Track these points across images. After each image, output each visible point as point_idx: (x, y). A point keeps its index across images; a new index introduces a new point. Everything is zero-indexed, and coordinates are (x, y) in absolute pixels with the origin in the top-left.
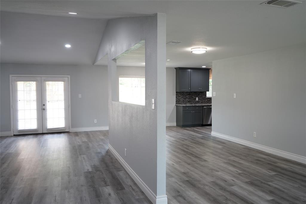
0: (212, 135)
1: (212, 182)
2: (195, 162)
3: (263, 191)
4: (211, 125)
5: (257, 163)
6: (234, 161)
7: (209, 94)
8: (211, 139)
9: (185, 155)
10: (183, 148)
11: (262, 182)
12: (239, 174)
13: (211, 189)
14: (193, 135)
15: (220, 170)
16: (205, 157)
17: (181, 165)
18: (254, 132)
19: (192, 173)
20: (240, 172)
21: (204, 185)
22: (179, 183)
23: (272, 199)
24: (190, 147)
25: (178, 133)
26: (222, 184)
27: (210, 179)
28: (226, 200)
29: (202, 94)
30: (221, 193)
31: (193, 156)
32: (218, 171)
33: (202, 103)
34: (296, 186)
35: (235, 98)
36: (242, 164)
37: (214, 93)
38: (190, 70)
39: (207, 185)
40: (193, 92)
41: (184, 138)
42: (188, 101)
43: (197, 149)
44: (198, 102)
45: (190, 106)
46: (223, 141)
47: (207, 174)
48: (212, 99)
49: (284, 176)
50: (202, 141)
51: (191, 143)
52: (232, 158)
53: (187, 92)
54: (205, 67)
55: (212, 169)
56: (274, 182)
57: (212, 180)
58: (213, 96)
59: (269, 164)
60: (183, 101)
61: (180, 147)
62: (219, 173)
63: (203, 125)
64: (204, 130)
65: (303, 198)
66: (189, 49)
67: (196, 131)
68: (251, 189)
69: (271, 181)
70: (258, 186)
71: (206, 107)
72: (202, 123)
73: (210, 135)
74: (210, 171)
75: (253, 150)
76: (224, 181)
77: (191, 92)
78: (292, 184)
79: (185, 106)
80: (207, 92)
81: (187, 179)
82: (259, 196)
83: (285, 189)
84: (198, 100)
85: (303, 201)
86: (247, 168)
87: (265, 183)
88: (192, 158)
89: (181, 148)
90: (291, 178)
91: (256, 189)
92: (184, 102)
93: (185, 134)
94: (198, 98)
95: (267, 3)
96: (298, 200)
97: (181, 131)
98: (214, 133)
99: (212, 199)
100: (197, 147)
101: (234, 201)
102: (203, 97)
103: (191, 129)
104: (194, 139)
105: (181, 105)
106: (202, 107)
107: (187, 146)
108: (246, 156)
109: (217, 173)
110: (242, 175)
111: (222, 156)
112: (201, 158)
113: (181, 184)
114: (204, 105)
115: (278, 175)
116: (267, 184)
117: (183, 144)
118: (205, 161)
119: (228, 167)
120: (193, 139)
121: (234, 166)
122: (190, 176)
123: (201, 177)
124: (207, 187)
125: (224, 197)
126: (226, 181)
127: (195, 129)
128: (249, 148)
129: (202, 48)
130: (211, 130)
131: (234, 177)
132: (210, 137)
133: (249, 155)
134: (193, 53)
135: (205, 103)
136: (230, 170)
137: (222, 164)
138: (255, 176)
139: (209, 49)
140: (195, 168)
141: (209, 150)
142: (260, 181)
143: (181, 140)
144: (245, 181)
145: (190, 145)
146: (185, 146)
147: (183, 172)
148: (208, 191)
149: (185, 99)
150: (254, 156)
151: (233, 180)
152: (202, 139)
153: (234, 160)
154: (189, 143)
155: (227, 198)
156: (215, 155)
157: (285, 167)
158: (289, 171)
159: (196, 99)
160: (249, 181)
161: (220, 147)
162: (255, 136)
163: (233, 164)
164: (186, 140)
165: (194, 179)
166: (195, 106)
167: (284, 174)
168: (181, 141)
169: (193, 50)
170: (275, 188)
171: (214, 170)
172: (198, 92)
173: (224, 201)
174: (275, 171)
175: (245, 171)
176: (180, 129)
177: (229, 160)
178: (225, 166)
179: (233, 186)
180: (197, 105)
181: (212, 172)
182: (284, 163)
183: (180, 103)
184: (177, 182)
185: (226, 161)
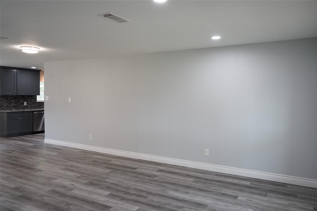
0: (45, 142)
1: (50, 191)
2: (27, 173)
3: (102, 188)
4: (43, 132)
5: (94, 164)
6: (72, 166)
7: (40, 98)
8: (44, 147)
9: (15, 168)
10: (11, 161)
11: (100, 181)
12: (78, 177)
13: (51, 198)
14: (23, 145)
15: (57, 177)
16: (40, 167)
17: (11, 180)
18: (90, 135)
19: (25, 186)
20: (79, 175)
21: (42, 196)
22: (10, 201)
23: (110, 194)
24: (19, 159)
25: (2, 145)
26: (62, 190)
27: (47, 189)
28: (67, 205)
29: (32, 97)
30: (62, 199)
31: (25, 168)
32: (56, 179)
33: (31, 108)
34: (128, 177)
35: (70, 102)
36: (80, 167)
37: (47, 97)
38: (16, 70)
39: (45, 196)
40: (20, 96)
41: (10, 149)
42: (14, 106)
43: (30, 160)
44: (26, 107)
45: (17, 112)
46: (58, 147)
47: (44, 184)
48: (44, 103)
49: (118, 171)
50: (34, 150)
51: (21, 154)
52: (69, 163)
53: (12, 96)
54: (35, 68)
55: (49, 178)
56: (109, 179)
57: (51, 189)
58: (46, 100)
59: (104, 163)
60: (7, 106)
61: (7, 160)
62: (58, 181)
63: (33, 133)
64: (35, 138)
65: (133, 186)
66: (18, 47)
67: (25, 140)
68: (90, 189)
69: (108, 178)
70: (97, 185)
71: (36, 113)
72: (32, 131)
73: (43, 143)
74: (47, 180)
75: (89, 153)
76: (63, 188)
77: (18, 96)
78: (124, 177)
79: (10, 112)
80: (37, 96)
81: (21, 194)
82: (98, 194)
83: (119, 182)
84: (26, 105)
85: (133, 189)
86: (85, 170)
87: (102, 181)
88: (24, 170)
89: (9, 161)
90: (122, 172)
91: (95, 189)
92: (8, 108)
93: (11, 145)
94: (26, 102)
95: (104, 16)
96: (129, 189)
97: (6, 141)
98: (48, 140)
99: (53, 208)
100: (29, 158)
101: (75, 203)
102: (33, 101)
103: (19, 138)
104: (25, 149)
105: (4, 111)
106: (32, 112)
107: (16, 158)
108: (83, 159)
109: (54, 181)
110: (81, 177)
111: (58, 163)
112: (36, 169)
113: (13, 201)
114: (34, 110)
115: (113, 171)
116: (104, 182)
117: (10, 156)
118: (40, 171)
119: (66, 172)
120: (22, 149)
121: (72, 171)
122: (24, 190)
123: (37, 189)
124: (45, 198)
125: (65, 203)
126: (66, 187)
127: (24, 138)
128: (85, 151)
129: (34, 47)
130: (44, 137)
131: (74, 181)
132: (43, 144)
133: (85, 158)
134: (22, 52)
135: (35, 108)
136: (68, 175)
137: (60, 171)
138: (93, 177)
139: (42, 49)
140: (29, 180)
141: (43, 159)
142: (97, 180)
143: (7, 152)
144: (85, 183)
145: (20, 156)
146: (14, 159)
147: (15, 188)
148: (47, 201)
149: (10, 104)
150: (90, 158)
151: (72, 185)
152: (34, 148)
153: (72, 164)
154: (19, 154)
155: (68, 203)
156: (50, 163)
157: (118, 163)
158: (121, 166)
159: (23, 104)
160: (88, 182)
161: (55, 154)
162: (90, 138)
163: (71, 168)
164: (14, 151)
165: (29, 192)
166: (23, 112)
167: (117, 170)
168: (7, 154)
169: (22, 48)
170: (112, 183)
171: (52, 178)
172: (27, 96)
173: (66, 207)
174: (110, 168)
175: (82, 173)
176: (4, 139)
177: (67, 165)
178: (63, 172)
179: (73, 190)
180: (26, 111)
181: (49, 181)
182: (117, 160)
183: (3, 109)
184: (8, 200)
185: (63, 167)
